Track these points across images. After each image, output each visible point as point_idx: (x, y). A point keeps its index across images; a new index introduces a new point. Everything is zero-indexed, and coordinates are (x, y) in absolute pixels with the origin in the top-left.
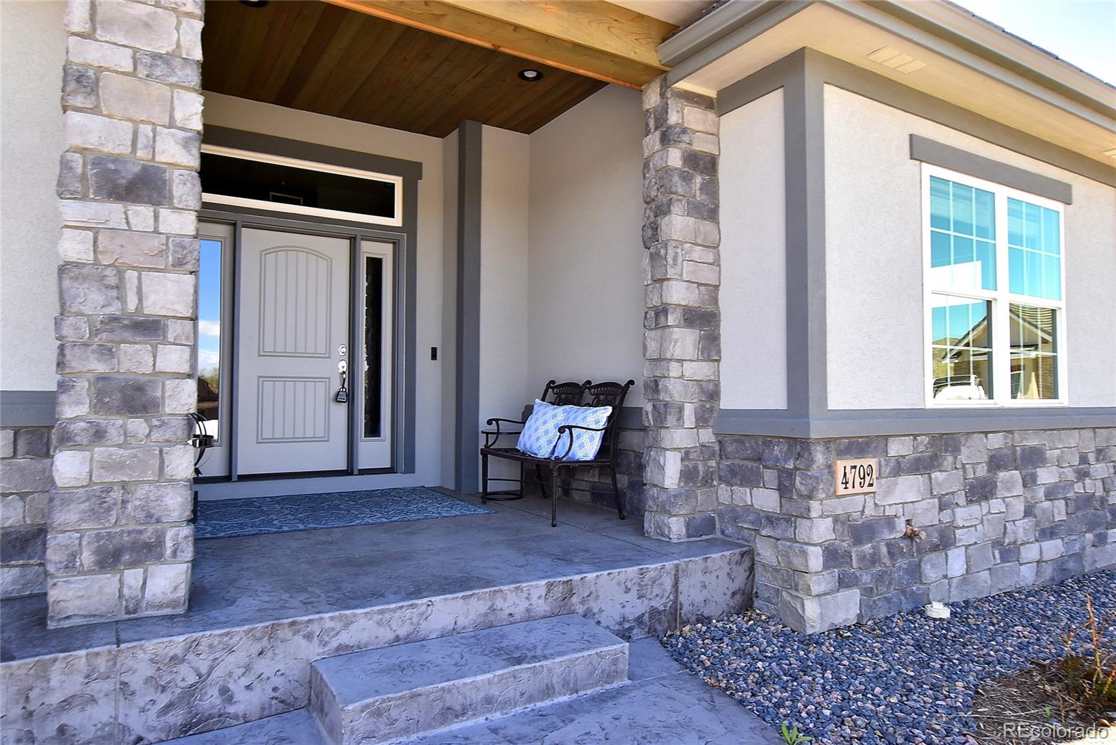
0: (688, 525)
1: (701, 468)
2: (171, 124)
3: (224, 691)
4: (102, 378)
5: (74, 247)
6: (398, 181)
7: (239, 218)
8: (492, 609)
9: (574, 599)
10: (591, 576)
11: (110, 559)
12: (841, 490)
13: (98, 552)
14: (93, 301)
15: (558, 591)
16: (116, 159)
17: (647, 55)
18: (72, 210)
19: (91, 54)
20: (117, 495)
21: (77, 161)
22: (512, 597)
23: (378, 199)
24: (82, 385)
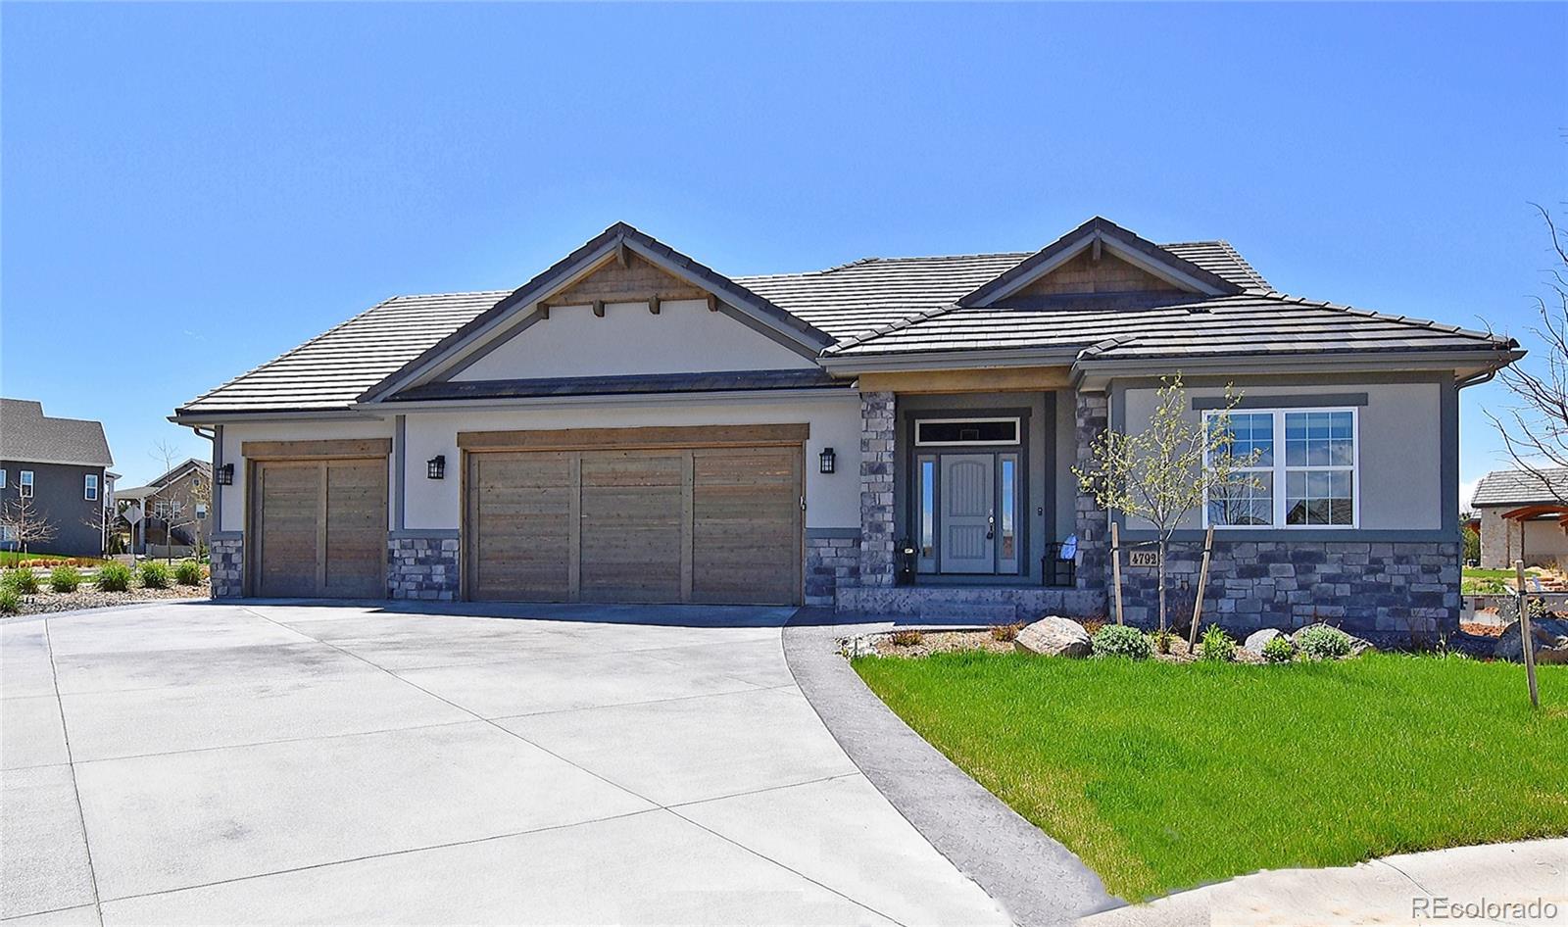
0: (1087, 583)
1: (1095, 558)
2: (886, 451)
3: (898, 606)
4: (871, 523)
5: (864, 488)
6: (1017, 420)
7: (939, 451)
8: (980, 597)
9: (1013, 599)
10: (1020, 591)
11: (873, 572)
12: (1132, 563)
13: (871, 569)
14: (869, 502)
15: (1006, 595)
16: (873, 463)
17: (1062, 382)
18: (863, 479)
19: (867, 436)
20: (875, 554)
21: (864, 465)
22: (987, 593)
23: (1007, 431)
24: (866, 525)
